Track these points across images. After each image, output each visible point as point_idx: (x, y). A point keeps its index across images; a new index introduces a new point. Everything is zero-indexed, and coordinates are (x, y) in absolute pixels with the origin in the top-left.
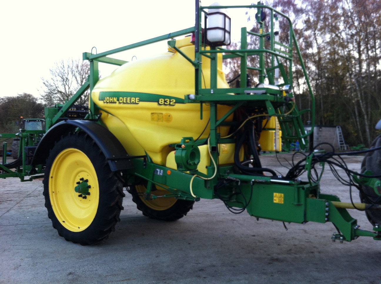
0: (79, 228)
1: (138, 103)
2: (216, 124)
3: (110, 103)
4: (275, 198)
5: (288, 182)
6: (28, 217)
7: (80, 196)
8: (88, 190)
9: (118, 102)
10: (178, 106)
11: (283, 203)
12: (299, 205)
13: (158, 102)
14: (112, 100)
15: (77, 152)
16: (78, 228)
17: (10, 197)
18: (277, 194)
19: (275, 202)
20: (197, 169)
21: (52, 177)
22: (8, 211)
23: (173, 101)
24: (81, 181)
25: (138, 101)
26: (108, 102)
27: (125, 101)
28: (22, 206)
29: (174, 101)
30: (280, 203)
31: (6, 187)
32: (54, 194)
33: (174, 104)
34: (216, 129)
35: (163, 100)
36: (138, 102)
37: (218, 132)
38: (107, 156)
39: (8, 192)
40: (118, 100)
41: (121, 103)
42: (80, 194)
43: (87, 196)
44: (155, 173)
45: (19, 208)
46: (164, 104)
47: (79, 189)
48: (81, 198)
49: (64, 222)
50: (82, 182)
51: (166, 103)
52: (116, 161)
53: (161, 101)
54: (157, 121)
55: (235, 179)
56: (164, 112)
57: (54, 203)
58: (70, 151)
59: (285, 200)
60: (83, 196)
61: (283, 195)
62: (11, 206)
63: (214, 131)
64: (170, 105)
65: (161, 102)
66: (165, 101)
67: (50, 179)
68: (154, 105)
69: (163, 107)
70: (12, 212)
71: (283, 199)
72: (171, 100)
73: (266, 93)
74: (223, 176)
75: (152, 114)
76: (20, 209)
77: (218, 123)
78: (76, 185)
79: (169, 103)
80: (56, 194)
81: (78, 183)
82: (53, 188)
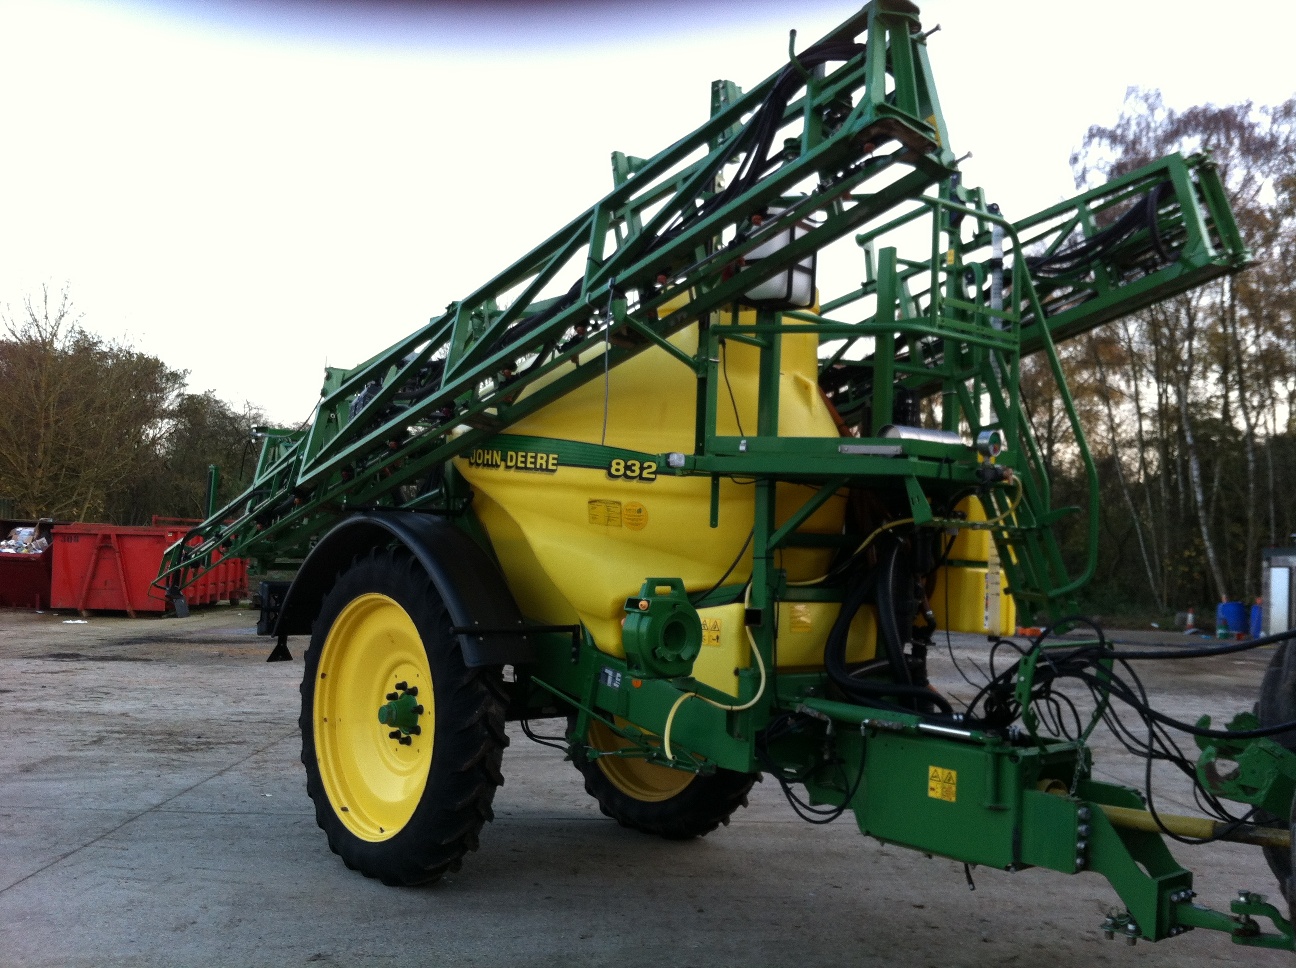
0: (382, 831)
1: (553, 471)
2: (768, 540)
3: (484, 465)
4: (932, 784)
5: (967, 734)
6: (268, 793)
7: (393, 735)
8: (416, 720)
9: (503, 464)
10: (663, 481)
11: (954, 799)
12: (997, 809)
13: (608, 468)
14: (489, 457)
15: (389, 604)
16: (377, 832)
17: (242, 733)
18: (940, 770)
19: (931, 794)
20: (692, 676)
21: (323, 676)
22: (220, 774)
23: (650, 467)
24: (400, 692)
25: (553, 464)
26: (480, 462)
27: (522, 462)
28: (266, 761)
29: (654, 467)
30: (946, 799)
31: (243, 703)
32: (326, 724)
33: (653, 476)
34: (769, 557)
35: (622, 463)
36: (554, 468)
37: (777, 565)
38: (458, 620)
39: (240, 718)
40: (504, 459)
41: (511, 467)
42: (395, 729)
43: (412, 736)
44: (601, 681)
45: (254, 765)
46: (625, 475)
47: (390, 713)
48: (395, 741)
49: (344, 809)
50: (402, 695)
51: (629, 473)
52: (481, 639)
53: (617, 466)
54: (607, 525)
55: (816, 714)
56: (625, 500)
57: (324, 752)
58: (373, 600)
59: (959, 793)
60: (403, 736)
61: (954, 774)
62: (235, 759)
63: (763, 562)
64: (640, 477)
65: (618, 470)
66: (627, 468)
67: (319, 681)
68: (598, 476)
69: (620, 483)
70: (232, 777)
71: (954, 788)
72: (646, 465)
73: (903, 456)
74: (787, 703)
75: (591, 502)
76: (259, 768)
77: (775, 539)
78: (386, 702)
79: (637, 472)
80: (333, 726)
81: (391, 697)
82: (326, 708)
